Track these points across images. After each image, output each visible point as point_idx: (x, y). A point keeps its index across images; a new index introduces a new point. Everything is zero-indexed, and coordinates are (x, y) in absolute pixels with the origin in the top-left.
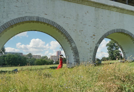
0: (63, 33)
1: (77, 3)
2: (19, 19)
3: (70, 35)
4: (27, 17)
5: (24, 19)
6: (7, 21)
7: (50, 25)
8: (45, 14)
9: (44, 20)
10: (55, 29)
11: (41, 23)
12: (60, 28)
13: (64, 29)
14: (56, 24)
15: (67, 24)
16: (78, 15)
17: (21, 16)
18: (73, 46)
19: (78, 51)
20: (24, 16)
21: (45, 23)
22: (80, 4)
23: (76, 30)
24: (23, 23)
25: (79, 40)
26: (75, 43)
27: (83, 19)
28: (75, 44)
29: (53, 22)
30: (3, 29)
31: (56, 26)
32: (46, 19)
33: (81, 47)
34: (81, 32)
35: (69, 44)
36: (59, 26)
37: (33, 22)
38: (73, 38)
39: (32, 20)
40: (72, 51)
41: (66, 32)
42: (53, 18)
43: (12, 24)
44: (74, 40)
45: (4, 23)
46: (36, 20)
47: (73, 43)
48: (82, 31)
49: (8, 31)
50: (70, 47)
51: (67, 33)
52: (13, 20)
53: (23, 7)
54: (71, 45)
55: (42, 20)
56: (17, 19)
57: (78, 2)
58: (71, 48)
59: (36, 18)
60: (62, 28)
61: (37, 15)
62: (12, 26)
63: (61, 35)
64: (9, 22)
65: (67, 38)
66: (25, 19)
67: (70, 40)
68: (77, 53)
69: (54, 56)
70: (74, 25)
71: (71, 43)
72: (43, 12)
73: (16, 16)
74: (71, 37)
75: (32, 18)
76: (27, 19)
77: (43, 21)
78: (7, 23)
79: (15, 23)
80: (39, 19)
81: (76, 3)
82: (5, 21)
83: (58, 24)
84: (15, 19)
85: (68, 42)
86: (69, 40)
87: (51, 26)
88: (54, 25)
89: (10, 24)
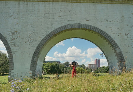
0: (105, 38)
1: (122, 4)
2: (62, 28)
3: (113, 40)
4: (69, 25)
5: (66, 27)
6: (52, 31)
7: (91, 30)
8: (87, 20)
9: (85, 26)
10: (97, 34)
11: (83, 29)
12: (102, 33)
13: (107, 34)
14: (98, 28)
15: (110, 28)
16: (123, 17)
17: (64, 25)
18: (118, 51)
19: (123, 57)
20: (66, 24)
21: (86, 29)
22: (125, 4)
23: (121, 34)
24: (65, 31)
25: (125, 45)
26: (119, 48)
27: (129, 21)
28: (121, 50)
29: (95, 27)
30: (48, 38)
31: (98, 31)
32: (87, 25)
33: (127, 52)
34: (127, 35)
35: (112, 49)
36: (101, 30)
37: (75, 29)
38: (117, 43)
39: (74, 27)
40: (117, 57)
41: (109, 37)
42: (95, 23)
43: (55, 33)
44: (119, 45)
45: (49, 33)
46: (77, 27)
47: (117, 48)
48: (129, 34)
49: (52, 40)
50: (114, 52)
51: (111, 37)
52: (56, 29)
53: (66, 16)
54: (115, 51)
55: (83, 26)
56: (60, 28)
57: (124, 3)
58: (115, 54)
59: (78, 26)
60: (105, 32)
61: (78, 22)
62: (56, 34)
63: (103, 40)
64: (53, 31)
65: (110, 43)
66: (68, 27)
67: (114, 45)
68: (122, 59)
69: (92, 64)
70: (118, 28)
71: (115, 49)
72: (84, 18)
73: (59, 26)
74: (115, 42)
75: (74, 26)
76: (69, 27)
77: (85, 28)
78: (51, 32)
79: (59, 32)
80: (80, 26)
81: (120, 4)
82: (50, 31)
83: (100, 29)
84: (58, 28)
85: (111, 47)
86: (112, 46)
87: (93, 31)
88: (96, 30)
89: (54, 33)
